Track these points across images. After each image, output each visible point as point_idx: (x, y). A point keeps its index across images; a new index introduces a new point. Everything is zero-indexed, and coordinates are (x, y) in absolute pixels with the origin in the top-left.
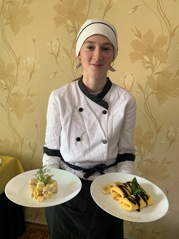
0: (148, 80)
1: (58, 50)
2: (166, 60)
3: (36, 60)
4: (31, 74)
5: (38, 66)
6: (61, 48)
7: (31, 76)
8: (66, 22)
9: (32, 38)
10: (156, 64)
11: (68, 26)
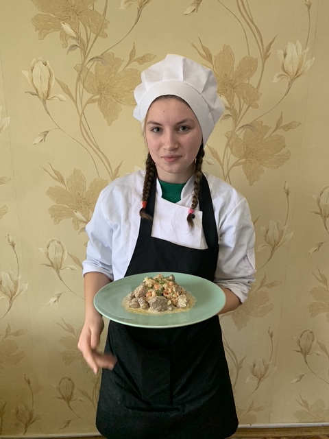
0: (229, 141)
1: (47, 87)
2: (257, 102)
6: (53, 82)
8: (60, 28)
10: (240, 111)
11: (64, 35)
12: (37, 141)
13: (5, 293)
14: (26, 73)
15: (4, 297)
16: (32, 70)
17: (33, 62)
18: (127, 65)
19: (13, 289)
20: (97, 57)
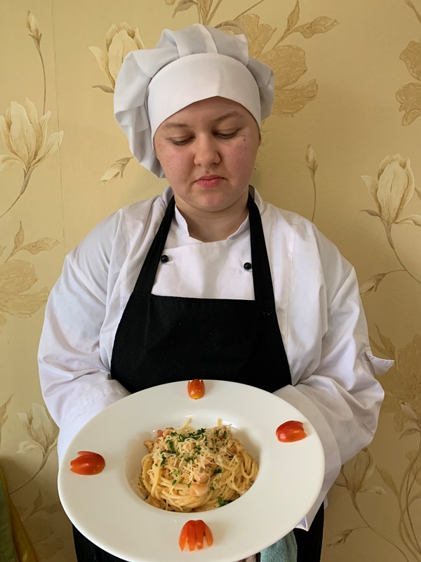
3: (48, 114)
4: (28, 168)
5: (55, 139)
7: (27, 175)
9: (30, 27)
12: (108, 175)
13: (37, 440)
14: (97, 51)
15: (34, 445)
16: (108, 46)
17: (110, 30)
18: (282, 38)
19: (51, 433)
20: (226, 24)
